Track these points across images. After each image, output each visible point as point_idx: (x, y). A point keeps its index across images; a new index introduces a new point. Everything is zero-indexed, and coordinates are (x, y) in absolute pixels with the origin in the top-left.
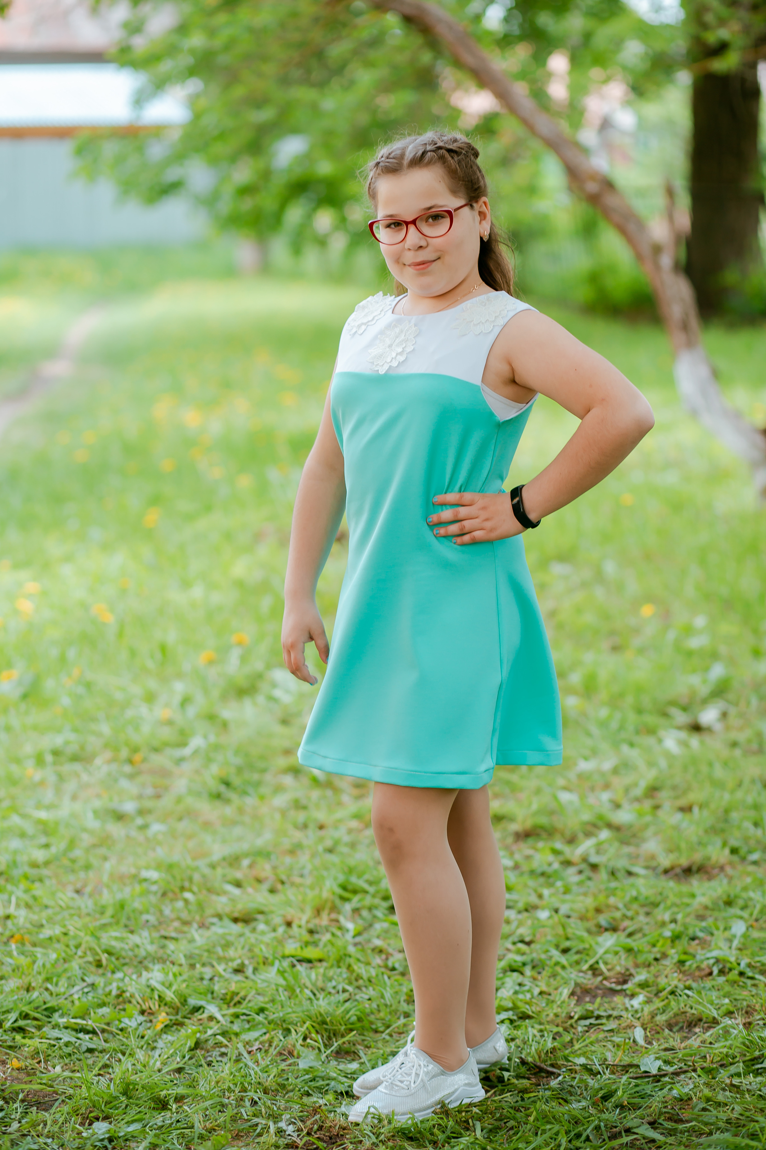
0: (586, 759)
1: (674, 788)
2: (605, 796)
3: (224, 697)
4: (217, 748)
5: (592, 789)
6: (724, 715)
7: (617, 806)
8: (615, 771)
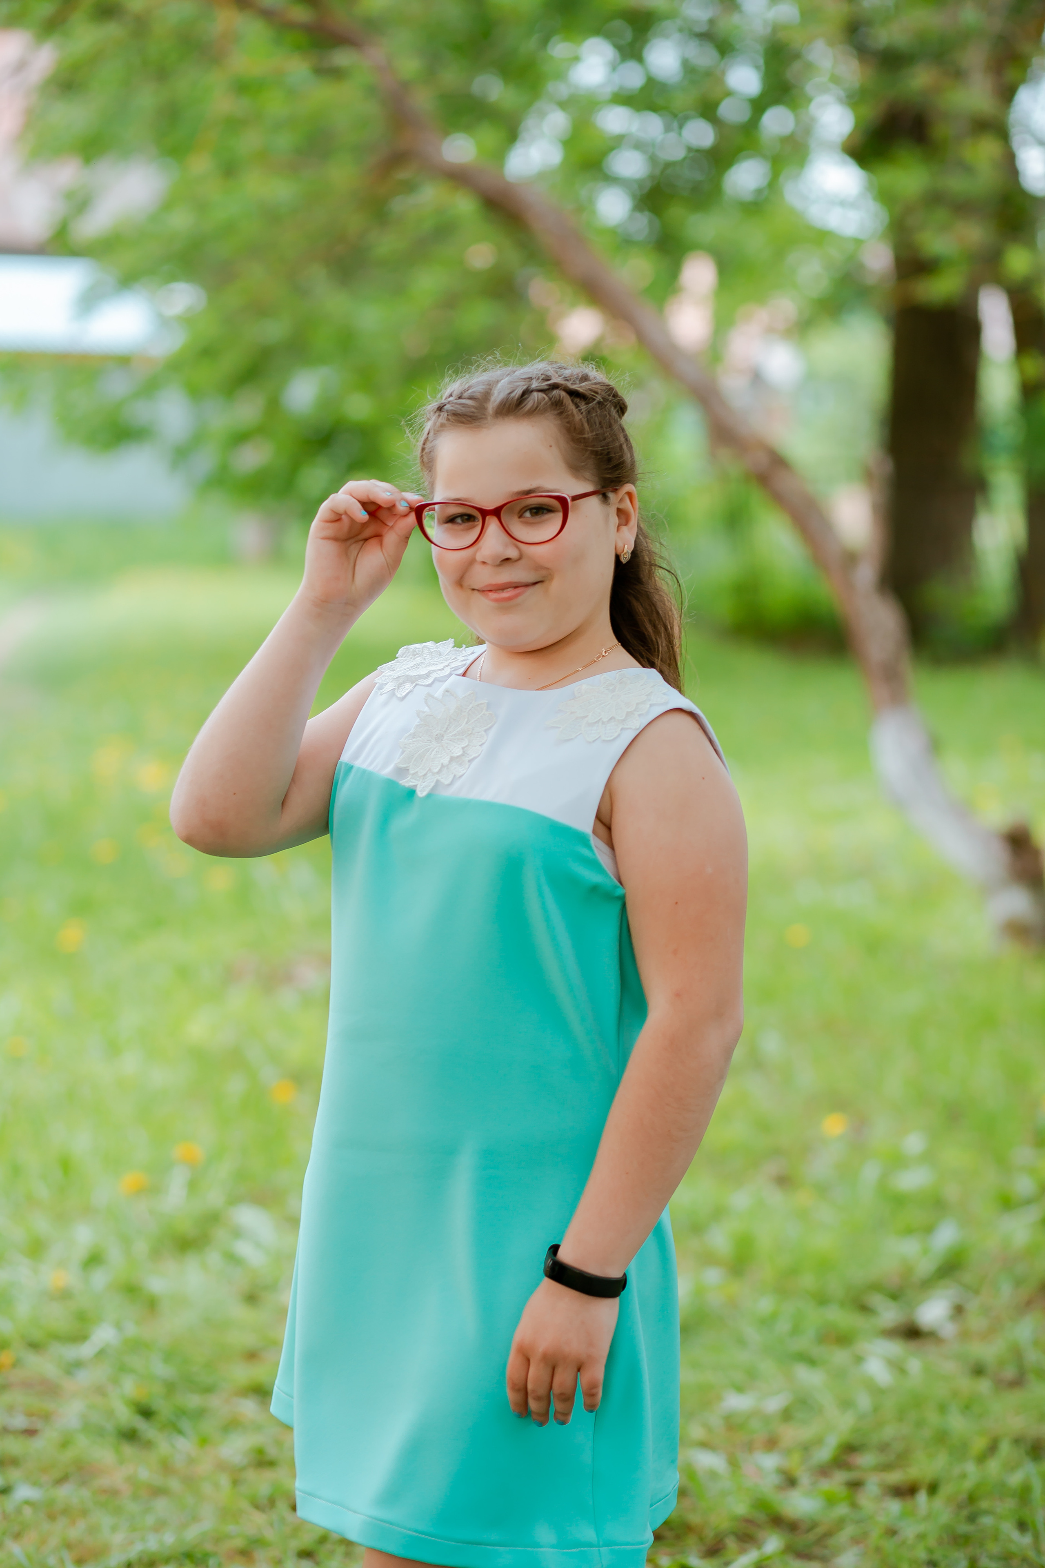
0: (740, 1389)
1: (883, 1448)
2: (770, 1462)
3: (156, 1254)
4: (136, 1346)
5: (749, 1447)
6: (959, 1311)
7: (791, 1482)
8: (787, 1415)
